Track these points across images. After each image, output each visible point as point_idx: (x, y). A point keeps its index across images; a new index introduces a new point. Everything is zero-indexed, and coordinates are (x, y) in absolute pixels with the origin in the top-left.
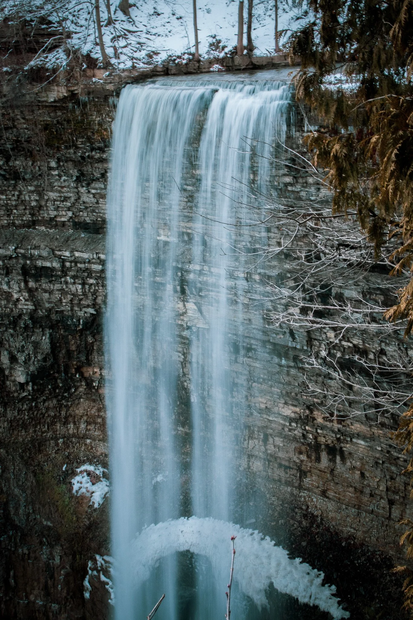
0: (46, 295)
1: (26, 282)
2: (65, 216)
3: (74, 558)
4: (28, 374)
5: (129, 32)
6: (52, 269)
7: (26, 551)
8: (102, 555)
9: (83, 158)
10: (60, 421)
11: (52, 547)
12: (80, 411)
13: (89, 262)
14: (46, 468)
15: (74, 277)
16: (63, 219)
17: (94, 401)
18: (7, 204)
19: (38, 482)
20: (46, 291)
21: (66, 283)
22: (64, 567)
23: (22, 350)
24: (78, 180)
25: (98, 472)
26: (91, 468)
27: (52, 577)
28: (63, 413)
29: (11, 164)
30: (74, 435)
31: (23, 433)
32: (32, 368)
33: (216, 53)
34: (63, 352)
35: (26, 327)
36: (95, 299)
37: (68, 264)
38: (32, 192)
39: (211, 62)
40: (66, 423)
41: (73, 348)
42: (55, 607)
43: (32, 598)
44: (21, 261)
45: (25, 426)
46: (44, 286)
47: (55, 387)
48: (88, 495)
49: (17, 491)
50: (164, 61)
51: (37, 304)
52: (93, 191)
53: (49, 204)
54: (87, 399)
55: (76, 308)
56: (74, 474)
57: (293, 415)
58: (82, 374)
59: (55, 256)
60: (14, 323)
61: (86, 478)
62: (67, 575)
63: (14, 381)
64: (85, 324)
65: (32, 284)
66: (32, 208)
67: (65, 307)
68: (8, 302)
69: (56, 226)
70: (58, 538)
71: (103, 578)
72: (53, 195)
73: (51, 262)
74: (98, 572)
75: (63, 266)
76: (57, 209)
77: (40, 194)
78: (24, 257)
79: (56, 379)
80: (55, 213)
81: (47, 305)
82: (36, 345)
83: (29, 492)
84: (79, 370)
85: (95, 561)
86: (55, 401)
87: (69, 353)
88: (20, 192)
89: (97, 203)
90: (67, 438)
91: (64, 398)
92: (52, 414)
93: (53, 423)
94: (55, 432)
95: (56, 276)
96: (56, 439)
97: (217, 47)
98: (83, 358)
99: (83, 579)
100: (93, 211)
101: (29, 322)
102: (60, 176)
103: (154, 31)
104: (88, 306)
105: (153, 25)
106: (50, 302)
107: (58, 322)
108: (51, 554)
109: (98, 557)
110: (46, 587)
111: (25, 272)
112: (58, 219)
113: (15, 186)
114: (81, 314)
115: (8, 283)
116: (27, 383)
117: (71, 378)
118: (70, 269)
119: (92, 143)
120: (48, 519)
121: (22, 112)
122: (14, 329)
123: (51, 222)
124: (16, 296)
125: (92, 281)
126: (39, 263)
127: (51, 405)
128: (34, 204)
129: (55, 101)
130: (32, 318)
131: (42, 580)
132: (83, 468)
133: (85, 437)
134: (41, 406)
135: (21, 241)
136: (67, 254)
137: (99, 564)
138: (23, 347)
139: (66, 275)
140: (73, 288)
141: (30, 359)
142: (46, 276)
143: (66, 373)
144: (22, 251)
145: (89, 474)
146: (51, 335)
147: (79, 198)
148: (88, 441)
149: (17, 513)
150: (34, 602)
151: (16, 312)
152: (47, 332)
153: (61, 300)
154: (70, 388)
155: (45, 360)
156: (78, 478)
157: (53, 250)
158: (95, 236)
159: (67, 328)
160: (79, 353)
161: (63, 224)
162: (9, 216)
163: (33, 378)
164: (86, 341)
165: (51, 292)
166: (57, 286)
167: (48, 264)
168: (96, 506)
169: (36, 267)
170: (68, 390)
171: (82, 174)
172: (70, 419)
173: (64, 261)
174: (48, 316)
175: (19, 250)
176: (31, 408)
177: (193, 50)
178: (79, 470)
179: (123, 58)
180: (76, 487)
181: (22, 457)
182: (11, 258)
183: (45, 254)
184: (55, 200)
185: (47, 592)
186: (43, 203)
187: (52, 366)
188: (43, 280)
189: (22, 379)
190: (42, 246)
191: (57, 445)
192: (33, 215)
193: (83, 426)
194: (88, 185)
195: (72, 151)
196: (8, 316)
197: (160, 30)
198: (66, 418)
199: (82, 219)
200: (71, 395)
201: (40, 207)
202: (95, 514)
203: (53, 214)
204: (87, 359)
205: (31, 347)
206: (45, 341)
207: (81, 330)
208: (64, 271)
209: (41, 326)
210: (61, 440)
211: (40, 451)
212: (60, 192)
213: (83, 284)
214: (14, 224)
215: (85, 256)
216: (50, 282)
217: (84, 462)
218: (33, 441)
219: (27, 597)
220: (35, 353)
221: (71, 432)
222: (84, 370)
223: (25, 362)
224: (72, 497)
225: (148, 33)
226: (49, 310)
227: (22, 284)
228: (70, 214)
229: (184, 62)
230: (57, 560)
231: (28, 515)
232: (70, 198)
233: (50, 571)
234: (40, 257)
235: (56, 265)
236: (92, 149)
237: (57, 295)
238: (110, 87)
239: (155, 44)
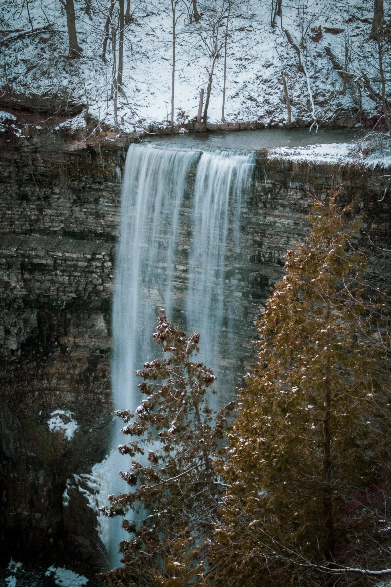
0: (38, 284)
1: (22, 275)
2: (57, 227)
3: (54, 478)
4: (19, 343)
5: (124, 104)
6: (47, 265)
7: (16, 475)
8: (78, 473)
9: (83, 188)
10: (37, 378)
11: (37, 471)
12: (53, 370)
13: (77, 261)
14: (27, 413)
15: (62, 271)
16: (55, 229)
17: (66, 362)
18: (11, 217)
19: (22, 424)
20: (38, 281)
21: (56, 275)
22: (46, 486)
23: (14, 325)
24: (75, 202)
25: (68, 415)
26: (62, 412)
27: (36, 493)
28: (40, 372)
29: (22, 189)
30: (47, 389)
31: (9, 388)
32: (22, 339)
33: (182, 120)
34: (47, 326)
35: (19, 308)
36: (77, 287)
37: (59, 262)
38: (34, 209)
39: (180, 127)
40: (41, 380)
41: (55, 323)
42: (38, 515)
43: (19, 510)
44: (20, 259)
45: (11, 383)
46: (37, 277)
47: (38, 352)
48: (62, 431)
49: (7, 431)
50: (150, 126)
51: (30, 290)
52: (84, 210)
53: (46, 218)
54: (61, 361)
55: (61, 294)
56: (49, 417)
58: (59, 343)
59: (50, 255)
60: (9, 305)
61: (59, 420)
62: (49, 491)
63: (7, 348)
64: (67, 305)
65: (27, 276)
66: (32, 220)
67: (53, 292)
68: (6, 289)
69: (48, 234)
70: (41, 465)
71: (81, 489)
72: (49, 212)
73: (46, 260)
74: (76, 485)
75: (55, 263)
76: (52, 221)
77: (41, 211)
78: (23, 256)
79: (38, 346)
80: (50, 224)
81: (37, 291)
82: (26, 321)
83: (16, 431)
84: (57, 339)
85: (73, 478)
86: (35, 363)
87: (51, 327)
88: (24, 209)
89: (87, 218)
90: (42, 391)
91: (42, 360)
92: (32, 373)
93: (32, 380)
94: (33, 386)
95: (48, 270)
96: (33, 392)
97: (183, 116)
98: (62, 330)
99: (62, 492)
100: (82, 224)
101: (22, 305)
102: (58, 199)
103: (139, 103)
104: (71, 292)
105: (138, 99)
106: (39, 289)
107: (45, 303)
108: (36, 476)
109: (75, 475)
110: (31, 502)
111: (23, 267)
112: (52, 229)
113: (20, 204)
114: (64, 297)
115: (8, 276)
116: (17, 350)
117: (51, 346)
118: (60, 265)
119: (94, 179)
120: (31, 451)
121: (42, 155)
122: (9, 309)
123: (46, 231)
124: (13, 285)
125: (77, 274)
126: (36, 261)
127: (32, 366)
128: (33, 218)
129: (75, 151)
130: (24, 301)
131: (29, 496)
132: (55, 412)
133: (56, 389)
134: (24, 367)
135: (21, 245)
136: (60, 254)
137: (77, 480)
138: (15, 322)
139: (57, 269)
140: (61, 279)
141: (20, 331)
142: (40, 270)
143: (48, 341)
144: (22, 252)
145: (61, 416)
146: (38, 313)
147: (72, 214)
148: (58, 393)
149: (8, 448)
150: (21, 513)
151: (12, 296)
152: (35, 311)
153: (49, 288)
154: (48, 353)
155: (32, 332)
156: (53, 420)
157: (48, 251)
158: (81, 241)
159: (51, 308)
160: (59, 326)
161: (55, 232)
162: (11, 225)
163: (22, 346)
164: (65, 317)
165: (42, 282)
166: (48, 277)
167: (44, 262)
168: (69, 439)
169: (32, 264)
170: (46, 354)
171: (79, 198)
172: (45, 376)
173: (55, 260)
174: (37, 300)
175: (19, 251)
176: (16, 369)
177: (170, 119)
178: (52, 414)
179: (127, 124)
180: (51, 427)
181: (9, 406)
182: (12, 256)
183: (42, 253)
184: (51, 215)
185: (32, 504)
186: (41, 217)
187: (38, 337)
188: (37, 273)
189: (14, 347)
190: (39, 248)
191: (34, 396)
192: (31, 225)
193: (54, 381)
194: (81, 205)
195: (76, 183)
196: (5, 300)
197: (143, 103)
198: (42, 375)
199: (71, 229)
200: (48, 358)
201: (38, 220)
202: (69, 446)
203: (47, 225)
204: (65, 331)
205: (21, 323)
206: (33, 318)
207: (63, 309)
208: (56, 267)
209: (30, 307)
210: (37, 393)
211: (21, 401)
212: (57, 210)
213: (70, 276)
214: (14, 232)
215: (75, 256)
216: (43, 274)
217: (56, 409)
218: (16, 393)
219: (15, 510)
220: (25, 327)
221: (45, 386)
222: (61, 339)
223: (17, 334)
224: (49, 433)
225: (135, 104)
226: (39, 295)
227: (20, 276)
228: (62, 225)
229: (165, 127)
230: (41, 480)
231: (16, 449)
232: (64, 214)
233: (35, 488)
234: (37, 256)
235: (50, 262)
236: (94, 182)
237: (48, 284)
238: (121, 145)
239: (142, 113)
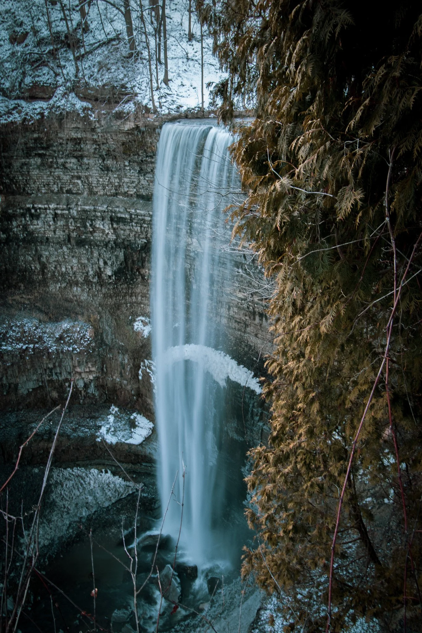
0: (122, 232)
1: (112, 225)
2: (132, 191)
3: (134, 360)
4: (112, 271)
5: (168, 94)
6: (125, 219)
7: (111, 356)
8: (147, 360)
9: (142, 161)
10: (129, 295)
11: (124, 354)
12: (138, 291)
13: (144, 216)
14: (121, 317)
15: (136, 223)
16: (131, 193)
17: (145, 286)
18: (103, 184)
19: (117, 324)
20: (122, 230)
21: (132, 226)
22: (129, 365)
23: (110, 259)
24: (139, 172)
25: (146, 321)
26: (143, 319)
27: (124, 368)
28: (130, 291)
29: (105, 162)
30: (135, 302)
31: (110, 300)
32: (115, 268)
33: (213, 108)
34: (131, 261)
35: (112, 248)
36: (147, 235)
37: (133, 216)
38: (116, 178)
39: (210, 113)
40: (131, 296)
41: (135, 259)
42: (125, 382)
43: (114, 377)
44: (110, 214)
45: (111, 297)
46: (121, 227)
47: (126, 278)
48: (141, 331)
49: (107, 328)
50: (185, 111)
51: (118, 236)
52: (147, 179)
53: (124, 184)
54: (142, 285)
55: (137, 239)
56: (135, 321)
57: (243, 297)
58: (139, 272)
59: (127, 212)
60: (106, 245)
61: (141, 323)
62: (131, 368)
63: (106, 274)
64: (142, 247)
65: (115, 226)
66: (116, 186)
67: (132, 238)
68: (103, 234)
69: (128, 196)
70: (127, 351)
71: (148, 370)
72: (126, 180)
73: (125, 215)
74: (146, 367)
75: (131, 217)
76: (128, 187)
77: (120, 179)
78: (111, 211)
79: (126, 274)
80: (127, 189)
81: (123, 237)
82: (117, 257)
83: (113, 328)
84: (138, 270)
85: (144, 362)
86: (126, 285)
87: (133, 262)
88: (110, 178)
89: (149, 185)
90: (132, 303)
91: (130, 284)
92: (125, 291)
93: (125, 296)
94: (126, 300)
95: (127, 222)
96: (126, 304)
97: (213, 105)
98: (140, 264)
99: (139, 370)
100: (147, 189)
101: (114, 245)
102: (130, 170)
103: (180, 94)
104: (143, 238)
105: (181, 91)
106: (124, 235)
107: (128, 245)
108: (123, 358)
109: (146, 361)
110: (121, 373)
111: (112, 219)
112: (129, 193)
113: (107, 174)
114: (139, 242)
115: (103, 225)
116: (112, 276)
117: (134, 274)
118: (134, 219)
119: (147, 153)
120: (122, 342)
121: (111, 135)
122: (106, 248)
123: (126, 194)
124: (107, 231)
125: (145, 225)
126: (119, 215)
127: (124, 287)
128: (116, 184)
129: (128, 130)
130: (115, 243)
131: (119, 370)
132: (139, 318)
133: (141, 303)
134: (119, 287)
135: (110, 204)
136: (133, 211)
137: (146, 364)
138: (110, 257)
139: (132, 222)
140: (136, 229)
141: (114, 264)
142: (123, 222)
143: (132, 271)
144: (110, 208)
145: (142, 321)
146: (124, 252)
147: (140, 182)
148: (142, 305)
149: (107, 338)
150: (115, 380)
151: (107, 240)
152: (123, 250)
153: (129, 235)
154: (133, 279)
155: (121, 264)
156: (137, 323)
157: (126, 209)
158: (147, 202)
159: (132, 249)
160: (138, 261)
161: (131, 195)
162: (104, 190)
163: (115, 273)
164: (142, 256)
165: (124, 230)
166: (128, 227)
167: (123, 216)
168: (145, 337)
169: (117, 217)
170: (132, 280)
171: (141, 169)
172: (134, 294)
173: (131, 215)
174: (123, 243)
175: (109, 208)
176: (114, 288)
177: (201, 106)
178: (137, 319)
179: (164, 108)
180: (136, 327)
181: (110, 312)
182: (105, 212)
183: (122, 210)
184: (127, 183)
185: (121, 375)
186: (121, 184)
187: (125, 268)
188: (121, 224)
189: (109, 273)
190: (121, 206)
191: (127, 306)
192: (116, 190)
193: (139, 298)
194: (144, 175)
195: (136, 157)
196: (103, 241)
197: (184, 94)
198: (131, 293)
199: (141, 193)
200: (134, 282)
201: (120, 186)
202: (145, 341)
203: (126, 190)
204: (142, 265)
205: (114, 258)
206: (121, 255)
207: (139, 251)
208: (131, 220)
209: (119, 247)
210: (129, 305)
211: (118, 309)
212: (130, 178)
213: (141, 227)
214: (106, 194)
215: (142, 212)
216: (124, 225)
217: (140, 316)
218: (115, 304)
219: (112, 377)
220: (117, 261)
221: (134, 300)
222: (141, 270)
223: (111, 265)
224: (134, 332)
225: (177, 95)
226: (124, 240)
227: (110, 226)
228: (135, 190)
229: (196, 112)
230: (126, 361)
231: (112, 339)
232: (135, 182)
233: (123, 366)
234: (119, 212)
235: (127, 216)
236: (147, 156)
237: (128, 232)
238: (157, 123)
239: (180, 101)
